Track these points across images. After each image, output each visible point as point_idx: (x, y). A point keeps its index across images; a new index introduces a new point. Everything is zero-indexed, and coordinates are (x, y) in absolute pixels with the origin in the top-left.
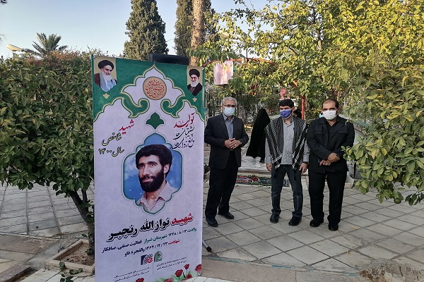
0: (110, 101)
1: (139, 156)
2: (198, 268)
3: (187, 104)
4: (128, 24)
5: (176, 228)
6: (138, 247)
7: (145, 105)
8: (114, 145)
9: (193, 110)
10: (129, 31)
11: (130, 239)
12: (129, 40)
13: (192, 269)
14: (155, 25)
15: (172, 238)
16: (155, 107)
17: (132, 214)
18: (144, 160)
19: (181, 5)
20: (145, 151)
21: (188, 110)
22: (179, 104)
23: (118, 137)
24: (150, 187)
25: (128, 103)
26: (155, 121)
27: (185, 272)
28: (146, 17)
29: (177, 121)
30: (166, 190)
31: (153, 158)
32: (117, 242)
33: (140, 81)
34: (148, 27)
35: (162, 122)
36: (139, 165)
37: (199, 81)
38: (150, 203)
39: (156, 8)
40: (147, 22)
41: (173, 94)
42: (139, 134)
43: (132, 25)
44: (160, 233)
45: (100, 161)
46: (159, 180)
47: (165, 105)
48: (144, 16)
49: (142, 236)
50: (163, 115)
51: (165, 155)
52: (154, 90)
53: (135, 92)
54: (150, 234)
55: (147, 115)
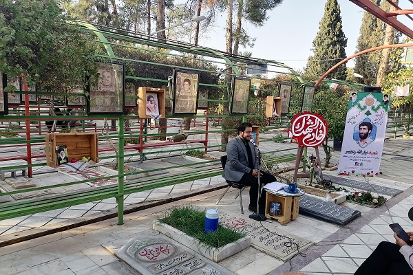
0: (353, 106)
1: (360, 126)
2: (377, 174)
3: (381, 107)
4: (314, 43)
5: (370, 156)
6: (355, 158)
7: (365, 107)
8: (352, 121)
9: (384, 110)
10: (314, 48)
11: (352, 155)
12: (313, 55)
13: (374, 173)
14: (338, 41)
15: (369, 159)
16: (369, 108)
17: (355, 146)
18: (362, 127)
19: (366, 22)
20: (363, 124)
21: (382, 110)
22: (378, 108)
23: (354, 118)
24: (363, 137)
25: (359, 106)
26: (368, 113)
27: (371, 174)
28: (331, 36)
29: (377, 114)
30: (368, 139)
31: (365, 127)
32: (347, 155)
33: (364, 99)
34: (331, 44)
35: (370, 114)
36: (360, 129)
37: (388, 99)
38: (362, 143)
39: (341, 27)
40: (332, 39)
41: (376, 104)
42: (362, 117)
43: (318, 43)
44: (364, 156)
45: (348, 126)
46: (366, 136)
47: (373, 108)
48: (329, 35)
49: (357, 155)
50: (371, 111)
51: (370, 126)
52: (370, 102)
53: (362, 103)
54: (360, 155)
55: (365, 111)
